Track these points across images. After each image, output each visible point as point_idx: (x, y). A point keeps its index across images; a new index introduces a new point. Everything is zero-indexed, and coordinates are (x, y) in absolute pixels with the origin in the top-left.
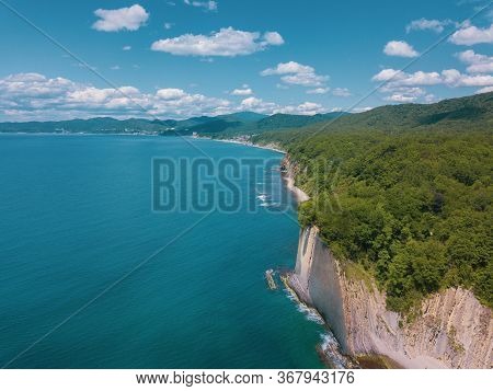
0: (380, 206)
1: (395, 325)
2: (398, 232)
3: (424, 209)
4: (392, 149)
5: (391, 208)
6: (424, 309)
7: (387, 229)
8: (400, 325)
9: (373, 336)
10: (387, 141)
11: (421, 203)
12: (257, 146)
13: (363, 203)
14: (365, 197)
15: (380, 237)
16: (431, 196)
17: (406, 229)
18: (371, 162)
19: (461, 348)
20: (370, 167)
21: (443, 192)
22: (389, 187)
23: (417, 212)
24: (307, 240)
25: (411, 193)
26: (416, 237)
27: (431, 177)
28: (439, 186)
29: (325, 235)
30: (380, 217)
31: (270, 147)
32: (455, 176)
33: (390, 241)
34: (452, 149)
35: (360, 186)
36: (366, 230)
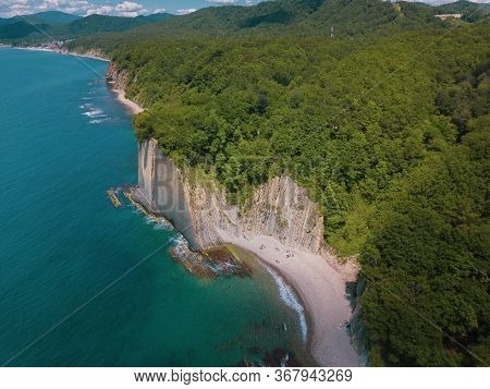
0: (213, 111)
1: (235, 216)
2: (231, 135)
3: (251, 111)
4: (219, 54)
5: (223, 113)
6: (256, 199)
7: (221, 133)
8: (239, 215)
9: (218, 229)
10: (214, 45)
11: (249, 105)
12: (74, 54)
13: (197, 110)
14: (198, 103)
15: (216, 141)
16: (256, 98)
17: (237, 132)
18: (200, 68)
19: (286, 223)
20: (200, 74)
21: (265, 93)
22: (219, 92)
23: (245, 115)
24: (146, 153)
25: (239, 96)
26: (246, 138)
27: (255, 80)
28: (263, 88)
29: (164, 146)
30: (214, 123)
31: (91, 54)
32: (275, 78)
33: (225, 144)
34: (270, 52)
35: (192, 93)
36: (202, 136)
